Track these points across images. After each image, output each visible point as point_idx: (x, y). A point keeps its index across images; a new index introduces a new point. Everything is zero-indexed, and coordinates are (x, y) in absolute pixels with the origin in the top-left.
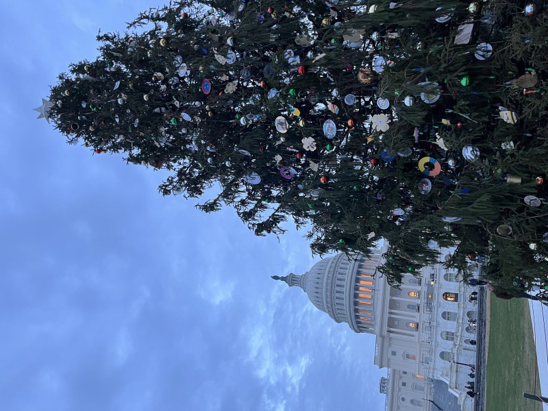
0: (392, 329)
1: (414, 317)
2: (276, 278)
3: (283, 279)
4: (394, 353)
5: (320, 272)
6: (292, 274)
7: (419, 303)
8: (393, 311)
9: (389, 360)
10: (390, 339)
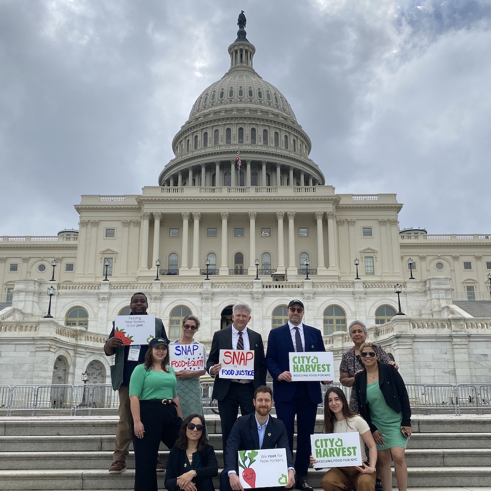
0: (157, 223)
1: (190, 265)
2: (242, 21)
3: (242, 35)
4: (110, 233)
5: (265, 96)
6: (253, 49)
7: (221, 273)
8: (196, 223)
9: (96, 224)
10: (138, 224)
